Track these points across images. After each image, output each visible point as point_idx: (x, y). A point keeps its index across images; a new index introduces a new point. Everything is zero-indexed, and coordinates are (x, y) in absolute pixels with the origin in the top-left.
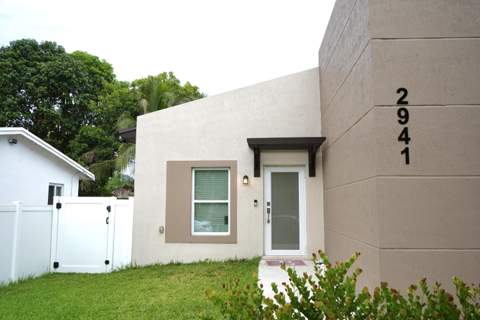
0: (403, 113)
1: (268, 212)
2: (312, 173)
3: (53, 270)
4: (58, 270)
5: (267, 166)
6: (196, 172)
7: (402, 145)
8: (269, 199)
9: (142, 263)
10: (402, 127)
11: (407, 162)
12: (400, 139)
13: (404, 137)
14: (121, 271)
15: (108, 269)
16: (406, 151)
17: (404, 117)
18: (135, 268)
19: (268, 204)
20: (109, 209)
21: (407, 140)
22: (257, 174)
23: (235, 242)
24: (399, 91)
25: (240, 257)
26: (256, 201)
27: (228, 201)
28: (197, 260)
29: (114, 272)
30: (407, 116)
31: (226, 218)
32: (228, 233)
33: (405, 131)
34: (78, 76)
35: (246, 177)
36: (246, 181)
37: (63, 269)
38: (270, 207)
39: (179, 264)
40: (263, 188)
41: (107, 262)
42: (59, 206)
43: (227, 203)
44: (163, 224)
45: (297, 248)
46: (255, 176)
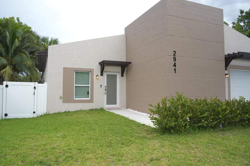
0: (175, 58)
1: (105, 90)
2: (122, 75)
3: (4, 117)
4: (7, 117)
5: (105, 72)
6: (76, 72)
8: (106, 85)
9: (51, 112)
10: (174, 62)
11: (175, 73)
12: (174, 66)
13: (175, 65)
14: (42, 116)
15: (35, 115)
16: (175, 69)
17: (175, 60)
18: (49, 114)
19: (105, 87)
20: (35, 88)
22: (102, 75)
23: (93, 102)
24: (174, 52)
26: (101, 86)
27: (89, 85)
28: (77, 110)
29: (38, 117)
31: (88, 93)
32: (89, 99)
33: (175, 63)
35: (97, 76)
37: (10, 116)
38: (106, 88)
39: (69, 112)
41: (34, 112)
42: (7, 86)
43: (89, 86)
44: (62, 95)
45: (116, 104)
46: (101, 75)
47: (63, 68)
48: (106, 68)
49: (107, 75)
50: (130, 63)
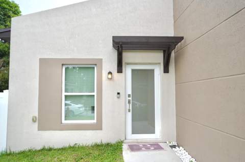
1: (129, 102)
2: (166, 70)
5: (128, 64)
6: (66, 69)
8: (129, 92)
18: (10, 154)
19: (129, 96)
22: (120, 70)
23: (101, 129)
25: (104, 142)
26: (118, 93)
27: (95, 94)
31: (93, 108)
32: (95, 121)
35: (110, 73)
36: (110, 76)
38: (130, 98)
39: (50, 149)
43: (94, 96)
44: (36, 114)
45: (153, 132)
46: (118, 72)
47: (40, 59)
48: (128, 56)
49: (133, 71)
50: (182, 38)
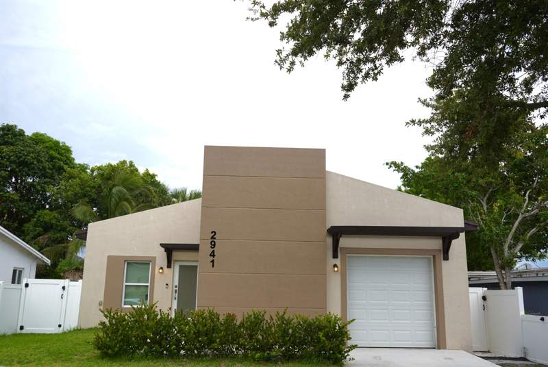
0: (213, 243)
1: (176, 292)
3: (19, 331)
4: (23, 331)
5: (177, 261)
6: (128, 263)
7: (212, 258)
8: (176, 283)
9: (84, 326)
10: (212, 250)
11: (213, 266)
12: (211, 255)
13: (213, 255)
14: (70, 331)
15: (60, 330)
16: (213, 261)
17: (213, 245)
18: (80, 330)
19: (176, 287)
20: (64, 288)
21: (214, 256)
22: (169, 266)
24: (212, 233)
26: (167, 284)
27: (149, 284)
29: (64, 333)
30: (214, 245)
31: (147, 296)
33: (214, 251)
34: (39, 161)
35: (162, 268)
36: (161, 271)
37: (27, 330)
38: (177, 289)
40: (173, 276)
41: (60, 326)
42: (27, 285)
43: (147, 286)
44: (102, 299)
46: (168, 267)
47: (108, 256)
48: (176, 255)
49: (180, 266)
